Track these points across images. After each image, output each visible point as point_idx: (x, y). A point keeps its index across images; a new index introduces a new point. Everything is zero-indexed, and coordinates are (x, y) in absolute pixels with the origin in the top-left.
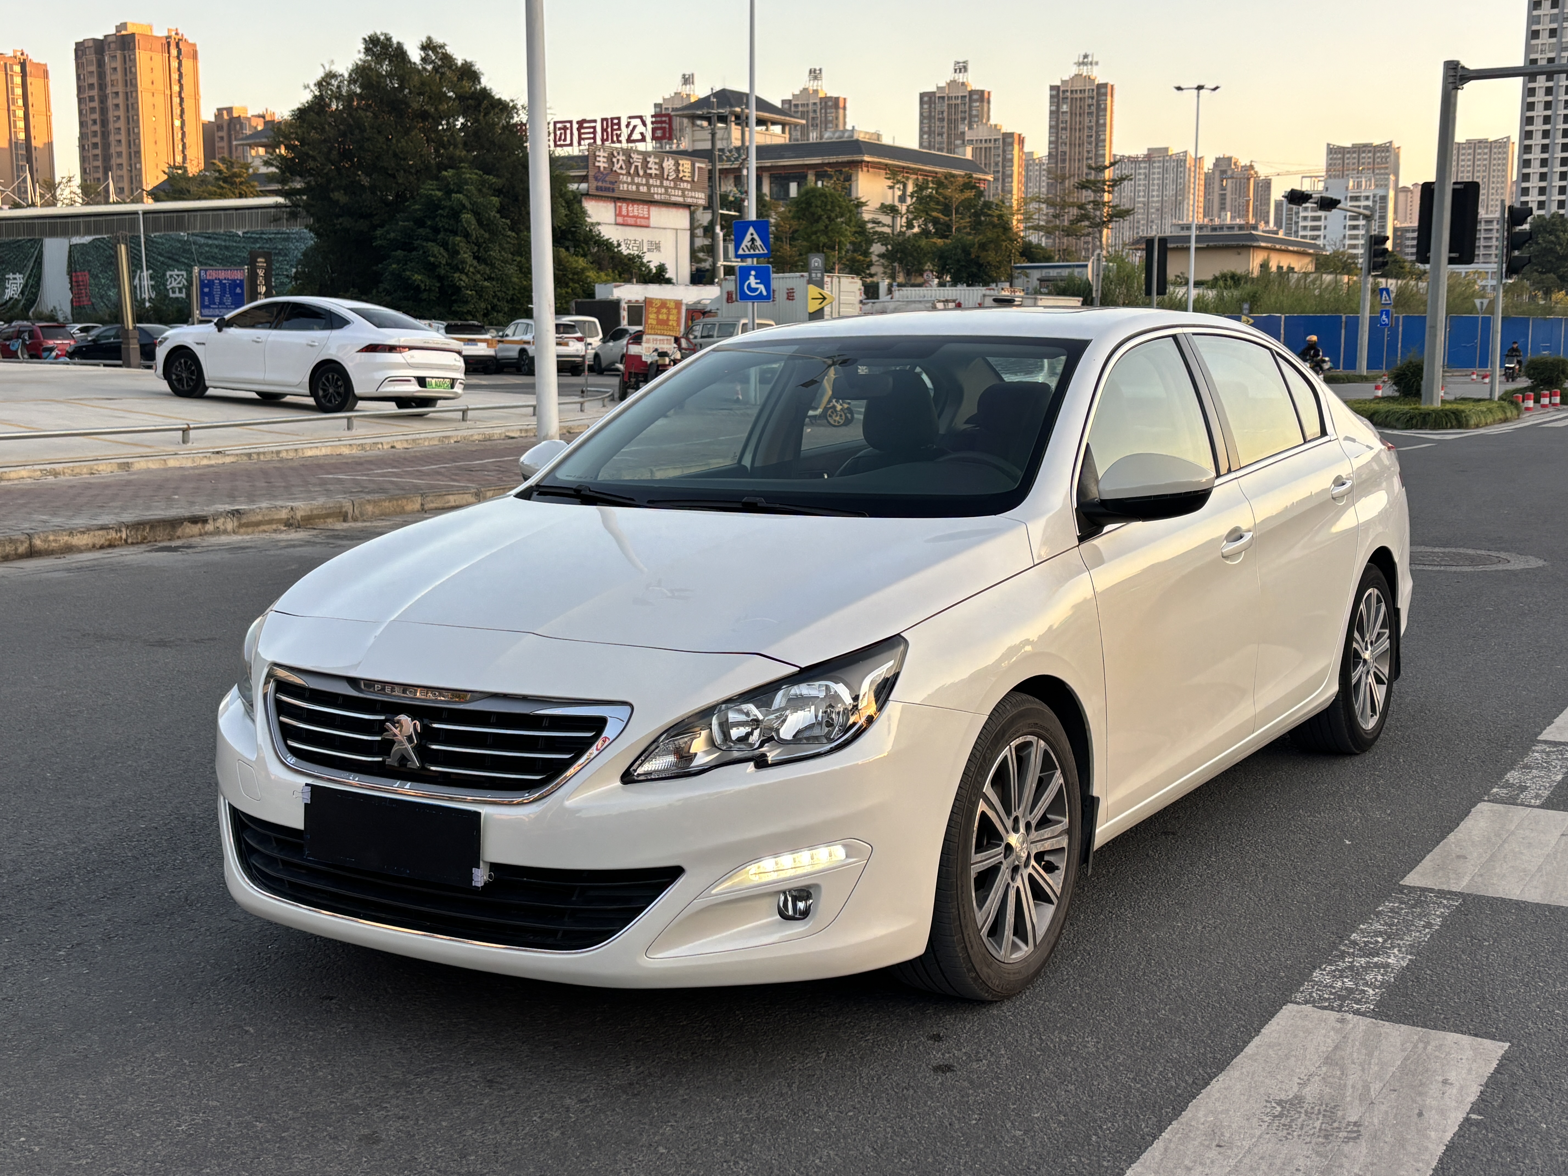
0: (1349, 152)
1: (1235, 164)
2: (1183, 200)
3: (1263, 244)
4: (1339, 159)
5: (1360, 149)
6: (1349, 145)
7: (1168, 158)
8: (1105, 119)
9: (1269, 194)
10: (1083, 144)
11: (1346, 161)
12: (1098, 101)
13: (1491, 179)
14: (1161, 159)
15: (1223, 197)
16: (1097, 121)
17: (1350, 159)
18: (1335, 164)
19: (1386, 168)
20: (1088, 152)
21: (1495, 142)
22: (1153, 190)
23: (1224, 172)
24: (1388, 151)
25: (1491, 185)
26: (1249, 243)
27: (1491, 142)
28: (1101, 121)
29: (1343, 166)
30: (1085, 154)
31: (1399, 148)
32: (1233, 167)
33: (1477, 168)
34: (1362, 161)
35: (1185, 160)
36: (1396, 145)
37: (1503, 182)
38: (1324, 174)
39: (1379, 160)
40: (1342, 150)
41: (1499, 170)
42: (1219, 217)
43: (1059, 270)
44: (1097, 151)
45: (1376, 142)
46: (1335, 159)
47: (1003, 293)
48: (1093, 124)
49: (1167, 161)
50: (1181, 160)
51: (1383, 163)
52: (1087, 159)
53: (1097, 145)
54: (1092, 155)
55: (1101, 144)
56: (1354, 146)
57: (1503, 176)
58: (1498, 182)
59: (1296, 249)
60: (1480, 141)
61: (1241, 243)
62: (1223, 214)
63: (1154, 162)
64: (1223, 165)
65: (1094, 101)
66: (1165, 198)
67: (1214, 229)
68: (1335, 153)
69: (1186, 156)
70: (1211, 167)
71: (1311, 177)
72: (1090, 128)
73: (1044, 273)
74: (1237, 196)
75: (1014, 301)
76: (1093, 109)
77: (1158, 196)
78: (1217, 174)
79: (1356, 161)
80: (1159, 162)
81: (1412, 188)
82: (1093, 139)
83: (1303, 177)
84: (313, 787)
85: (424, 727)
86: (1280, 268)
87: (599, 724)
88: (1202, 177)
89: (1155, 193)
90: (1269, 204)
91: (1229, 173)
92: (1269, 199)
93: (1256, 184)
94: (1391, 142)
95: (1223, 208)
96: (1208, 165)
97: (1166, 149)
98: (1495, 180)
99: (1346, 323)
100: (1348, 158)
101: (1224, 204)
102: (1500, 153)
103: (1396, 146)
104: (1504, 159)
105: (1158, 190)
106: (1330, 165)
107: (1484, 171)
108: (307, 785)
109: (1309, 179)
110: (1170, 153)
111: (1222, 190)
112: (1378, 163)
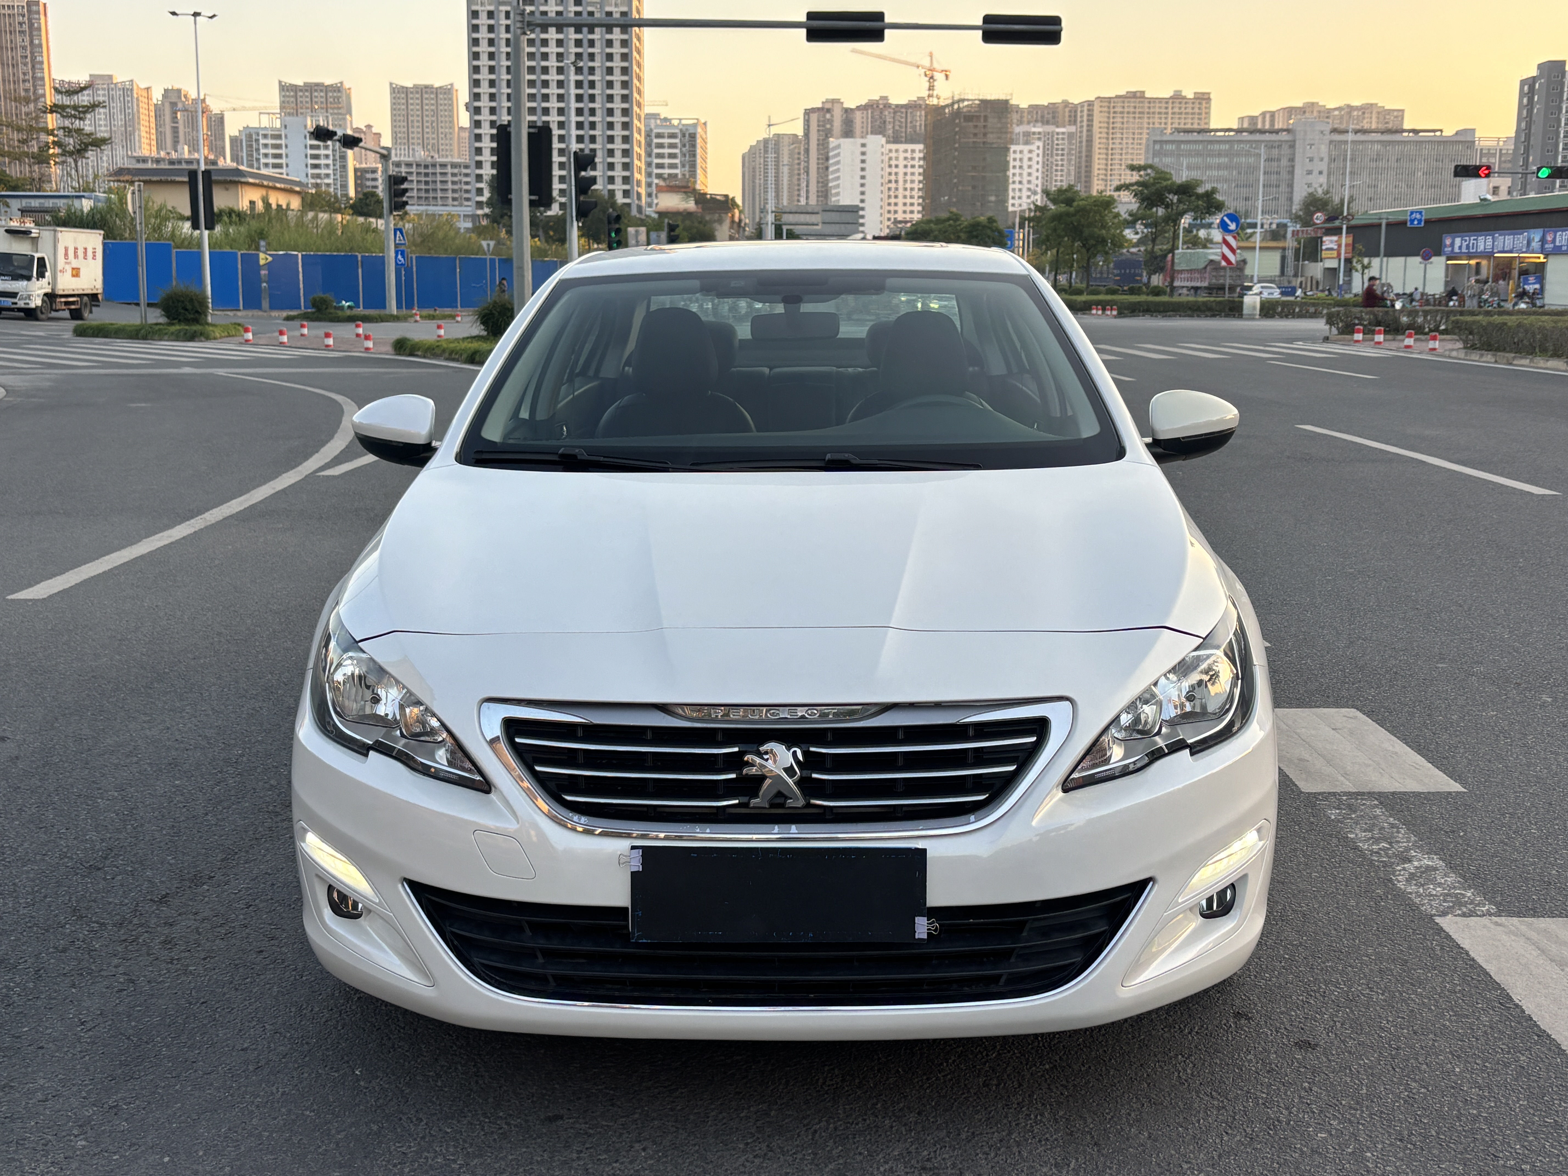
0: (301, 91)
1: (185, 96)
2: (134, 131)
3: (251, 180)
4: (292, 96)
5: (311, 88)
6: (302, 84)
7: (113, 86)
8: (41, 40)
9: (223, 129)
10: (17, 65)
11: (299, 99)
12: (30, 20)
13: (440, 125)
14: (105, 86)
15: (175, 130)
16: (31, 42)
17: (304, 98)
18: (288, 102)
19: (339, 108)
20: (24, 74)
21: (440, 88)
22: (100, 119)
23: (173, 104)
24: (339, 91)
25: (440, 130)
26: (236, 179)
27: (437, 88)
28: (36, 42)
29: (297, 104)
30: (21, 76)
31: (349, 89)
32: (183, 99)
33: (425, 113)
34: (315, 100)
35: (132, 90)
36: (347, 85)
37: (450, 128)
38: (278, 111)
39: (331, 100)
40: (294, 88)
41: (446, 116)
42: (176, 151)
43: (42, 201)
44: (34, 73)
45: (328, 82)
46: (288, 96)
47: (12, 224)
48: (27, 43)
49: (112, 89)
50: (128, 89)
51: (335, 103)
52: (24, 81)
53: (33, 67)
54: (29, 77)
55: (38, 66)
56: (306, 84)
57: (450, 122)
58: (446, 128)
59: (282, 186)
60: (426, 87)
61: (228, 179)
62: (179, 148)
63: (98, 89)
64: (173, 97)
65: (26, 19)
66: (113, 128)
67: (172, 162)
68: (288, 90)
69: (132, 85)
70: (160, 98)
71: (269, 114)
72: (24, 48)
73: (24, 203)
74: (190, 130)
75: (31, 232)
76: (25, 27)
77: (106, 126)
78: (167, 105)
79: (308, 100)
80: (104, 89)
81: (364, 129)
82: (29, 59)
83: (260, 113)
84: (643, 848)
85: (806, 753)
86: (279, 206)
87: (1040, 727)
88: (152, 108)
89: (102, 123)
90: (223, 140)
91: (180, 106)
92: (223, 134)
93: (209, 119)
94: (341, 83)
95: (176, 142)
96: (157, 96)
97: (110, 77)
98: (443, 125)
99: (362, 262)
100: (301, 97)
101: (178, 137)
102: (445, 99)
103: (347, 87)
104: (450, 105)
105: (105, 119)
106: (284, 102)
107: (433, 116)
108: (633, 848)
109: (267, 116)
110: (115, 82)
111: (174, 123)
112: (331, 103)
